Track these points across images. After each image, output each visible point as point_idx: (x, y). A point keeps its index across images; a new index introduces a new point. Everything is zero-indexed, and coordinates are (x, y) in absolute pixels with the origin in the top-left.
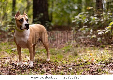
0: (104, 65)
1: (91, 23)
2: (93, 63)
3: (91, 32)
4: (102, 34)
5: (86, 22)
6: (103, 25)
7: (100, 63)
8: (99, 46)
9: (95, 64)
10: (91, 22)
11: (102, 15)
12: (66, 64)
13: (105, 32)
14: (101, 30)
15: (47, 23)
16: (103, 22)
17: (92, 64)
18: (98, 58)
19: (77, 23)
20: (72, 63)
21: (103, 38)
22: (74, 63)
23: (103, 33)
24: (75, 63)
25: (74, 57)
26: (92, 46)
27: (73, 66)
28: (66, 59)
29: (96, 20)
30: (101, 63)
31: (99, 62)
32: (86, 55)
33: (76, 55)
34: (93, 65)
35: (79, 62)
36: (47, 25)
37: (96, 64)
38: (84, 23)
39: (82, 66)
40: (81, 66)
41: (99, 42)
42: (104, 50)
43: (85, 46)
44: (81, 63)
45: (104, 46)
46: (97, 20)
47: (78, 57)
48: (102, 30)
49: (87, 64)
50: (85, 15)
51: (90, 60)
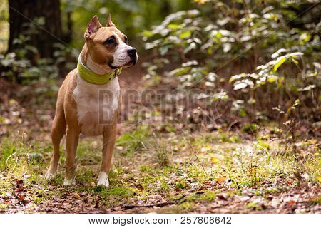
0: (260, 200)
1: (207, 49)
2: (225, 195)
3: (209, 81)
4: (248, 86)
5: (193, 45)
6: (247, 53)
7: (246, 194)
8: (239, 128)
9: (229, 197)
10: (209, 44)
11: (243, 20)
12: (132, 200)
13: (258, 82)
14: (243, 75)
15: (59, 49)
16: (249, 47)
17: (221, 198)
18: (237, 175)
19: (164, 51)
20: (153, 196)
21: (252, 101)
22: (160, 196)
23: (251, 83)
24: (163, 195)
25: (158, 170)
26: (215, 129)
27: (158, 206)
28: (132, 179)
29: (224, 40)
30: (250, 194)
31: (245, 191)
32: (195, 164)
33: (165, 163)
34: (226, 203)
35: (177, 190)
36: (61, 56)
37: (233, 199)
38: (186, 51)
39: (187, 205)
40: (184, 205)
41: (237, 113)
42: (255, 143)
43: (192, 130)
44: (184, 196)
45: (256, 126)
46: (228, 37)
47: (172, 172)
48: (248, 75)
49: (203, 197)
50: (188, 21)
51: (213, 183)
